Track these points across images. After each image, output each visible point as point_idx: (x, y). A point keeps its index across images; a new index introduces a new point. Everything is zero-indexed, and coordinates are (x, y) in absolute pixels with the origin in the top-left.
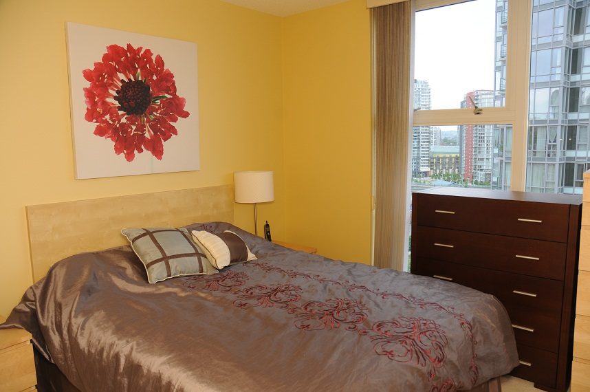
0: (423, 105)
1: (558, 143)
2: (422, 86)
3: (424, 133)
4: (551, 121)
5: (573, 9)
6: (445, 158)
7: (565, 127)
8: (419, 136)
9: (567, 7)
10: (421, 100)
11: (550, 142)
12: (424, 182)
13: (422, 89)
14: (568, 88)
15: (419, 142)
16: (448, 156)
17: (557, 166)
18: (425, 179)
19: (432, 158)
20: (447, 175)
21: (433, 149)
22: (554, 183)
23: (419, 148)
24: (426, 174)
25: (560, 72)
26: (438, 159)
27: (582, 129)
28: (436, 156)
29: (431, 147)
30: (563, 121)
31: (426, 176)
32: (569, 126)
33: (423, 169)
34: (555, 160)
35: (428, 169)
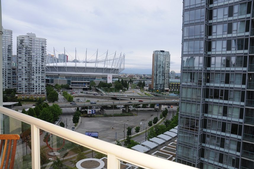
0: (166, 62)
1: (202, 80)
2: (167, 54)
3: (167, 73)
4: (200, 70)
5: (208, 26)
6: (175, 84)
7: (206, 73)
8: (165, 74)
9: (205, 24)
10: (166, 59)
11: (199, 79)
12: (166, 94)
13: (167, 55)
14: (206, 57)
15: (164, 77)
16: (177, 83)
17: (202, 89)
18: (167, 93)
19: (170, 84)
20: (176, 91)
21: (170, 80)
22: (201, 96)
23: (164, 80)
24: (167, 91)
25: (203, 50)
26: (172, 84)
27: (212, 74)
28: (172, 83)
29: (170, 79)
30: (204, 71)
31: (167, 92)
32: (207, 73)
33: (166, 89)
34: (201, 87)
35: (168, 89)
